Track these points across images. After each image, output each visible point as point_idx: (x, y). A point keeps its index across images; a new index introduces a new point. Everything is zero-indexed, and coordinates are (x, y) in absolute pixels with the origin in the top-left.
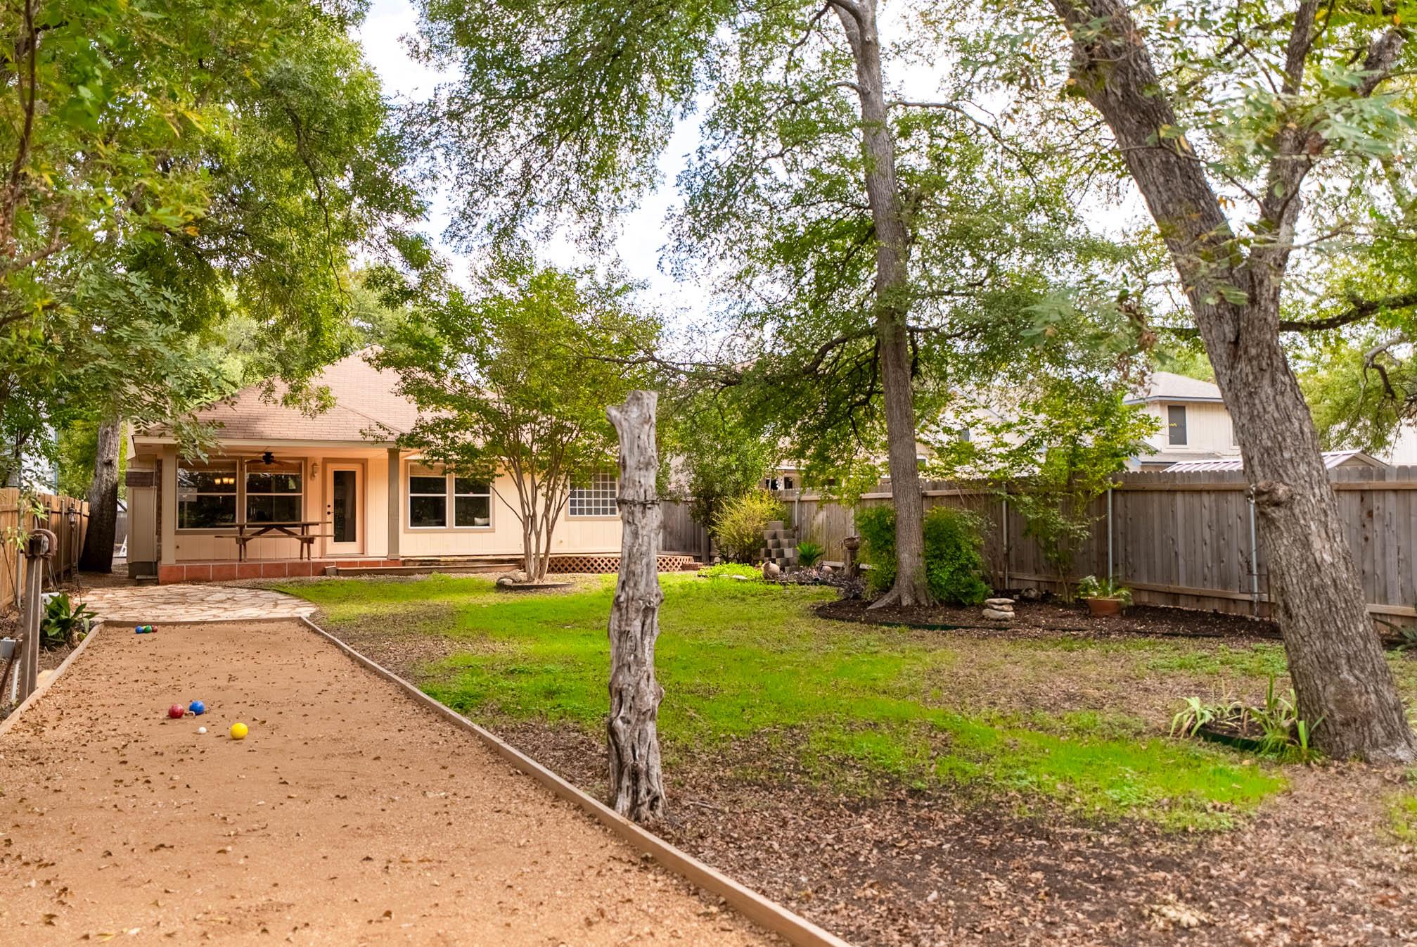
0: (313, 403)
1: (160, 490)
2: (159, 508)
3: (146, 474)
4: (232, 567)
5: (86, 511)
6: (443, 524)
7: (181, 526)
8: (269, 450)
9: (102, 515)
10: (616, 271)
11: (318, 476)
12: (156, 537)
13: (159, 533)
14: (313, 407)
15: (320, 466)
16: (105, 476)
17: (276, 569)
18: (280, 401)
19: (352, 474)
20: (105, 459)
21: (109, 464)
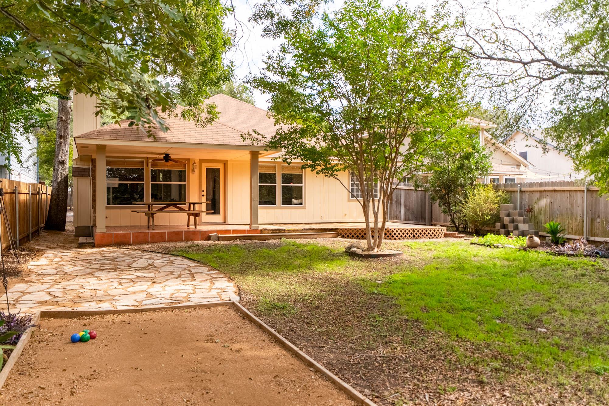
0: (204, 115)
1: (94, 179)
2: (94, 191)
3: (85, 169)
4: (146, 234)
5: (49, 192)
6: (274, 203)
7: (108, 203)
8: (168, 152)
9: (58, 195)
10: (442, 12)
11: (197, 171)
12: (92, 210)
13: (94, 208)
14: (204, 119)
15: (198, 165)
16: (60, 170)
17: (177, 236)
18: (180, 115)
19: (218, 170)
20: (60, 159)
21: (63, 163)
